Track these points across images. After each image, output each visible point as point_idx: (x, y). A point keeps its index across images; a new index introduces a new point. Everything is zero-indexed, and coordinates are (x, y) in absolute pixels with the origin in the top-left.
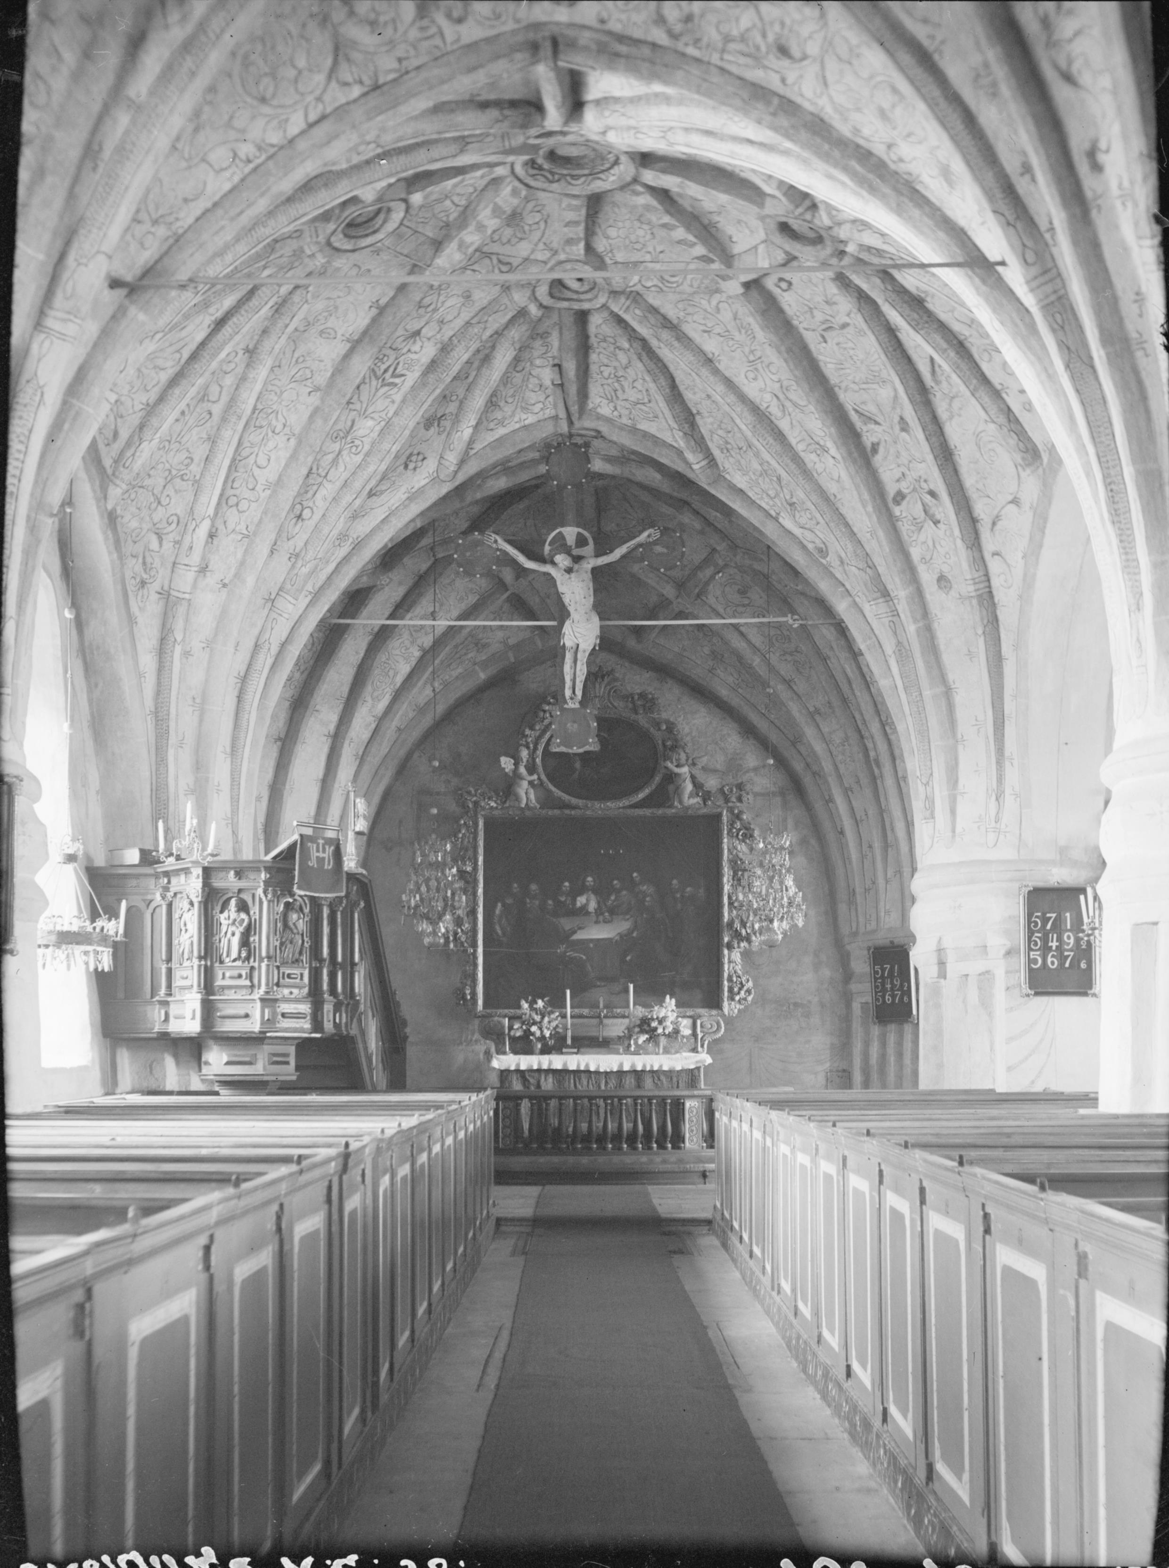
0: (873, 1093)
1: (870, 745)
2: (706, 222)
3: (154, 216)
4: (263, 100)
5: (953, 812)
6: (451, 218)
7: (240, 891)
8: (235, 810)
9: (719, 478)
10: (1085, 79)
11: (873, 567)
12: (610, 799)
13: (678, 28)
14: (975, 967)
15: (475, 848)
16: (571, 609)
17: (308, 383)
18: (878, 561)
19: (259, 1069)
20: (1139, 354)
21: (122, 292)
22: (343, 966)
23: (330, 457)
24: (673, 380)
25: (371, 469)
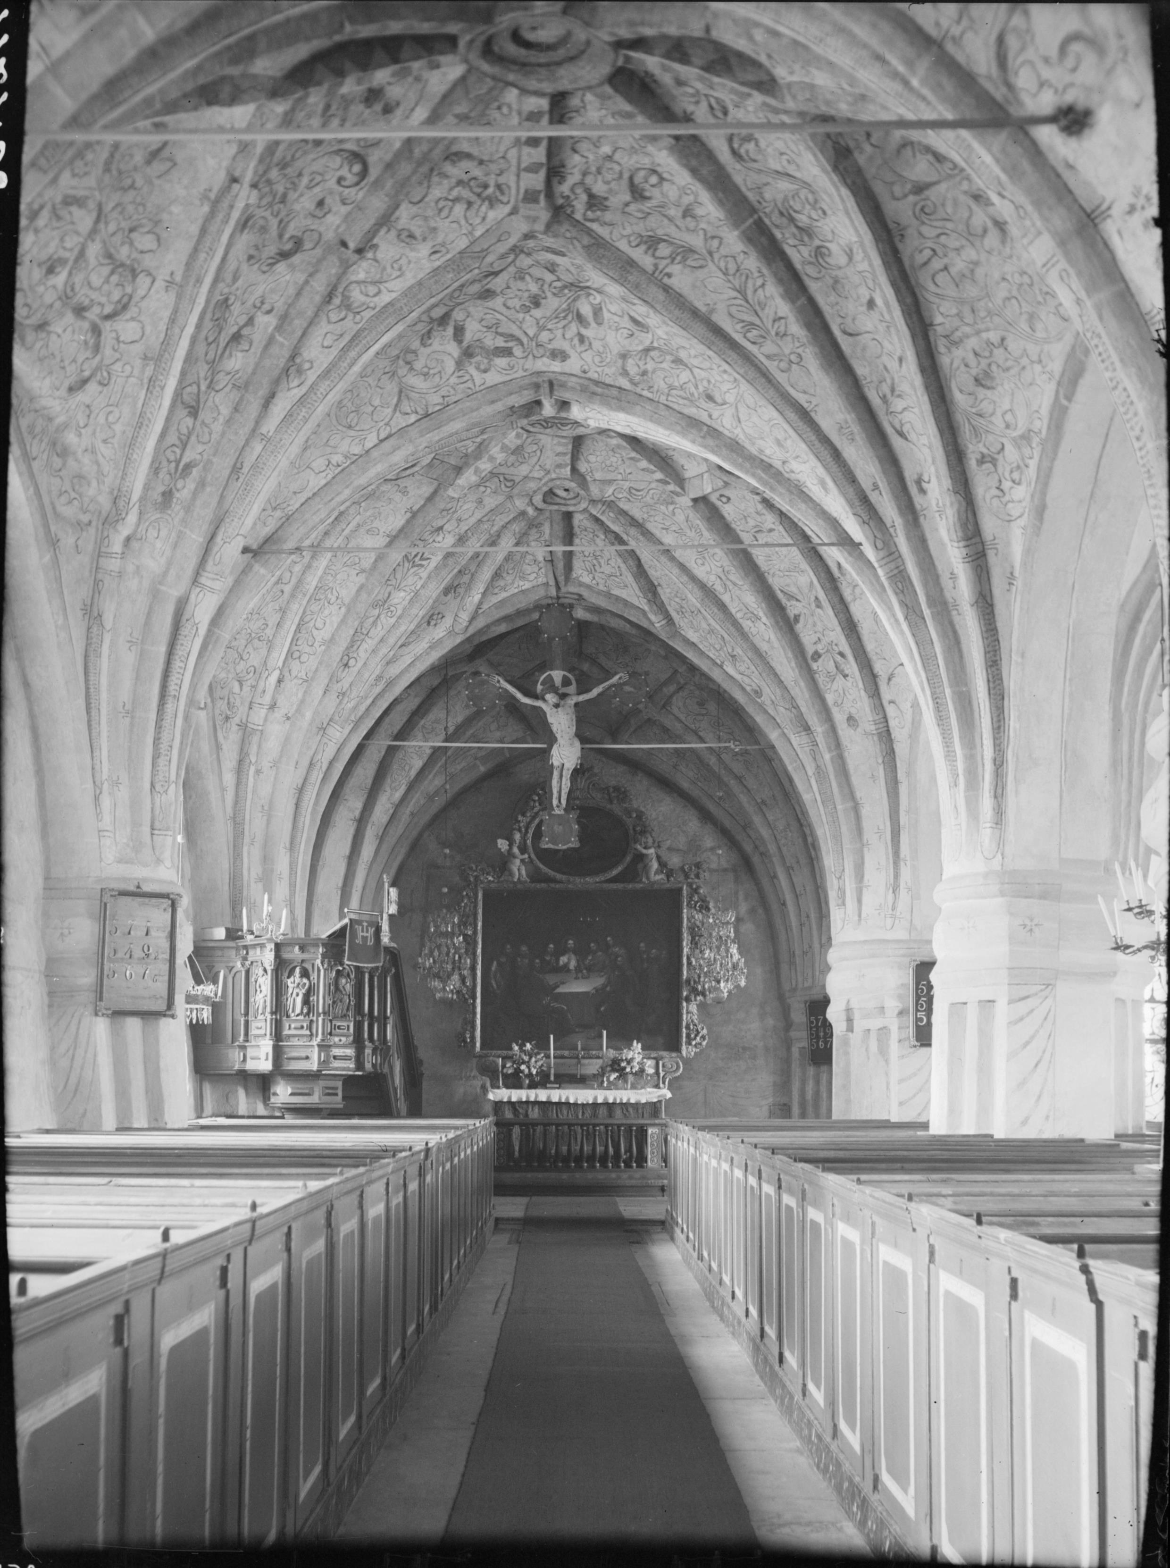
0: (809, 1122)
1: (808, 832)
2: (664, 455)
3: (274, 505)
4: (350, 427)
5: (859, 901)
6: (470, 450)
7: (303, 961)
8: (292, 893)
9: (676, 633)
10: (912, 436)
11: (797, 707)
12: (589, 875)
13: (637, 378)
14: (875, 1024)
15: (475, 915)
16: (558, 736)
17: (357, 567)
18: (801, 703)
19: (315, 1099)
20: (954, 613)
21: (250, 555)
22: (378, 1019)
23: (371, 620)
24: (639, 560)
25: (403, 628)
